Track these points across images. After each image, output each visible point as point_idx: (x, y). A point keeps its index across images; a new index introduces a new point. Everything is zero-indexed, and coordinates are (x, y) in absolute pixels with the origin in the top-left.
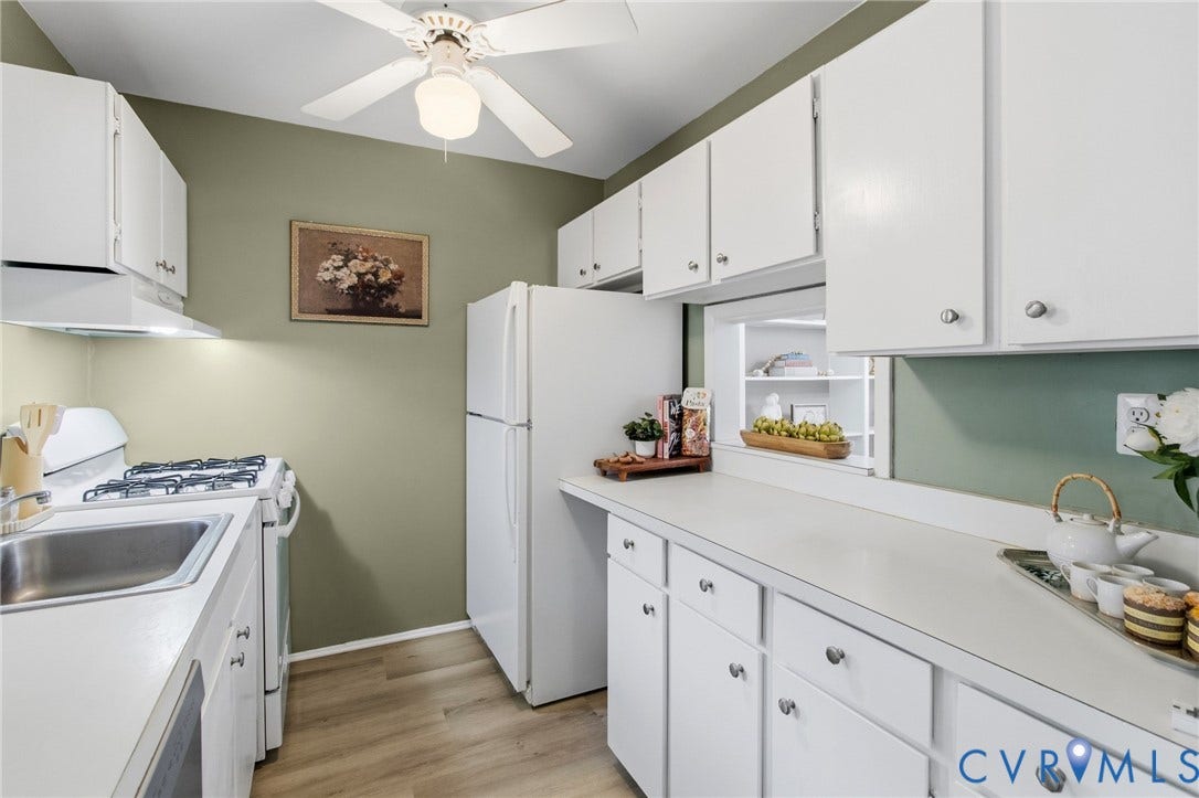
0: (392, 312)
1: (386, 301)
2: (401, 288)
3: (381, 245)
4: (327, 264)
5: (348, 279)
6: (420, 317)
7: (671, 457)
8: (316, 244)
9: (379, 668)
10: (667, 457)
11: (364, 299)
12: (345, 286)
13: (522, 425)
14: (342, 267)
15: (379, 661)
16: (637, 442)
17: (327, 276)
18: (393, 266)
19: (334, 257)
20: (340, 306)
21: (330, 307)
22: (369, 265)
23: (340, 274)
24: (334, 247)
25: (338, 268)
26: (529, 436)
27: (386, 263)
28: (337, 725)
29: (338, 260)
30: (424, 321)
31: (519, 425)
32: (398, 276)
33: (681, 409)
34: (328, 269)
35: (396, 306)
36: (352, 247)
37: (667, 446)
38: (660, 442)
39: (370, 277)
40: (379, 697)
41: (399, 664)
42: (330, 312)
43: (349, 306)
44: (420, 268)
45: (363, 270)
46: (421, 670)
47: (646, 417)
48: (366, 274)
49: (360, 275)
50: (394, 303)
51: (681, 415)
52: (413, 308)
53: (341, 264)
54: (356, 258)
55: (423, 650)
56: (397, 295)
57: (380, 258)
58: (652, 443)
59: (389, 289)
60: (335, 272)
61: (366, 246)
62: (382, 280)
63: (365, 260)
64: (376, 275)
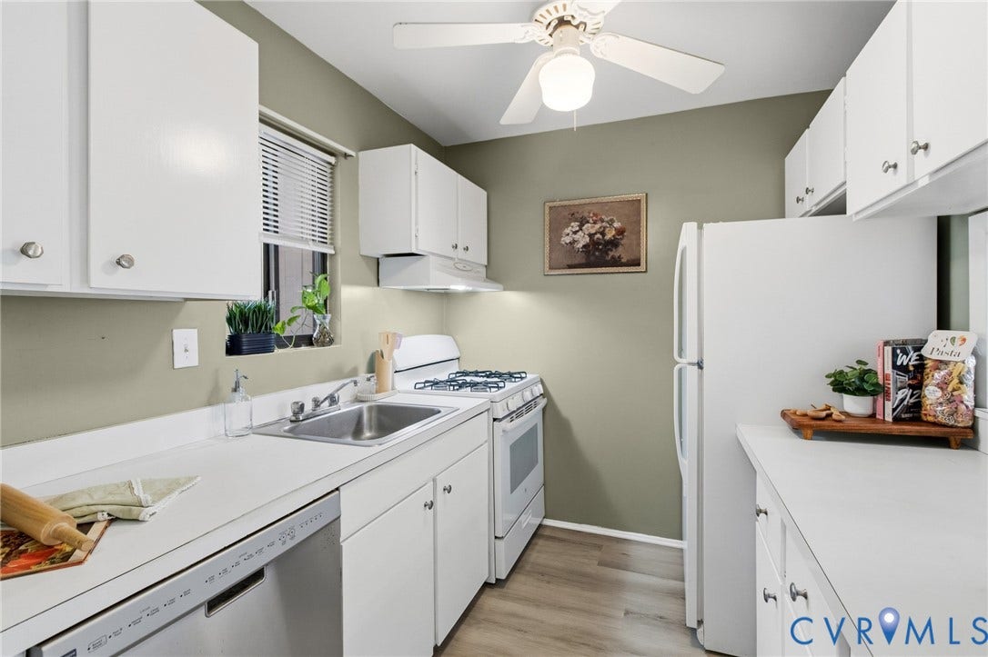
0: (616, 262)
1: (611, 254)
2: (622, 242)
3: (607, 208)
4: (568, 231)
5: (582, 240)
6: (639, 265)
7: (897, 420)
8: (562, 216)
9: (596, 553)
10: (889, 418)
11: (594, 254)
12: (580, 246)
13: (693, 364)
14: (578, 231)
15: (599, 547)
16: (845, 395)
17: (568, 240)
18: (616, 225)
19: (573, 224)
20: (576, 262)
21: (569, 263)
22: (598, 226)
23: (576, 237)
24: (573, 217)
25: (575, 233)
26: (701, 377)
27: (612, 221)
28: (549, 582)
29: (575, 225)
30: (642, 268)
31: (690, 364)
32: (621, 232)
33: (921, 358)
34: (568, 234)
35: (619, 257)
36: (586, 214)
37: (889, 406)
38: (880, 399)
39: (598, 236)
40: (585, 575)
41: (613, 555)
42: (570, 267)
43: (584, 261)
44: (639, 222)
45: (593, 231)
46: (625, 568)
47: (858, 367)
48: (596, 234)
49: (591, 236)
50: (617, 255)
51: (920, 367)
52: (633, 257)
53: (577, 228)
54: (588, 222)
55: (634, 551)
56: (620, 249)
57: (606, 219)
58: (869, 399)
59: (614, 243)
60: (574, 236)
61: (596, 211)
62: (608, 237)
63: (595, 223)
64: (603, 234)
